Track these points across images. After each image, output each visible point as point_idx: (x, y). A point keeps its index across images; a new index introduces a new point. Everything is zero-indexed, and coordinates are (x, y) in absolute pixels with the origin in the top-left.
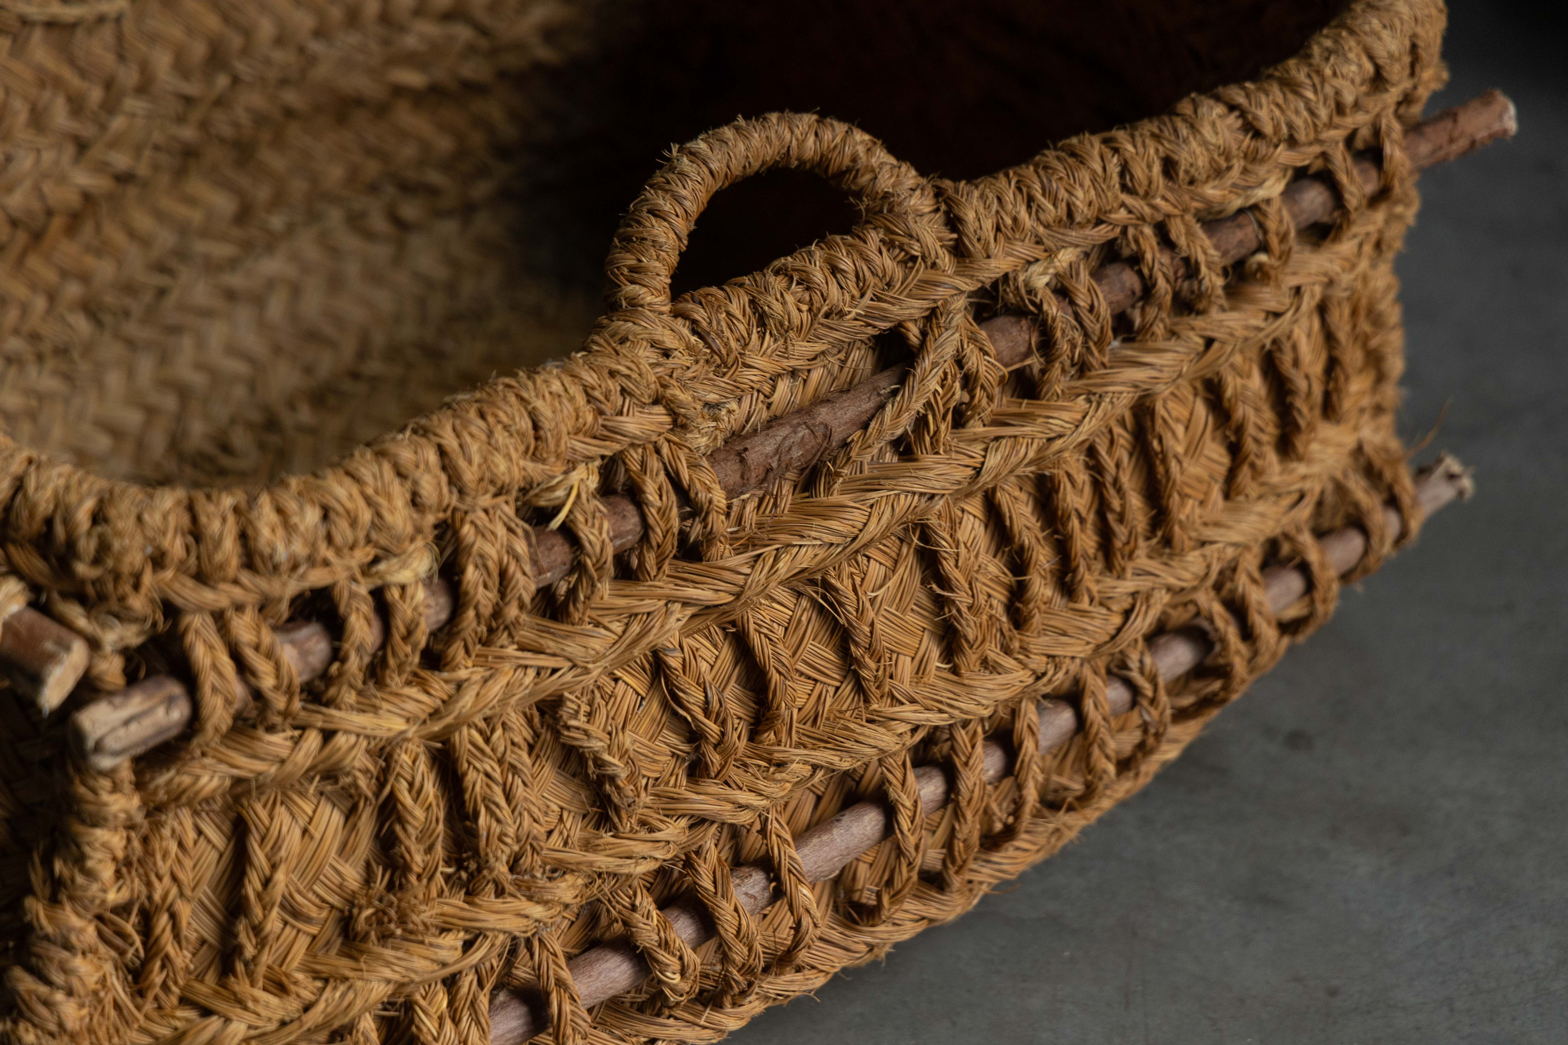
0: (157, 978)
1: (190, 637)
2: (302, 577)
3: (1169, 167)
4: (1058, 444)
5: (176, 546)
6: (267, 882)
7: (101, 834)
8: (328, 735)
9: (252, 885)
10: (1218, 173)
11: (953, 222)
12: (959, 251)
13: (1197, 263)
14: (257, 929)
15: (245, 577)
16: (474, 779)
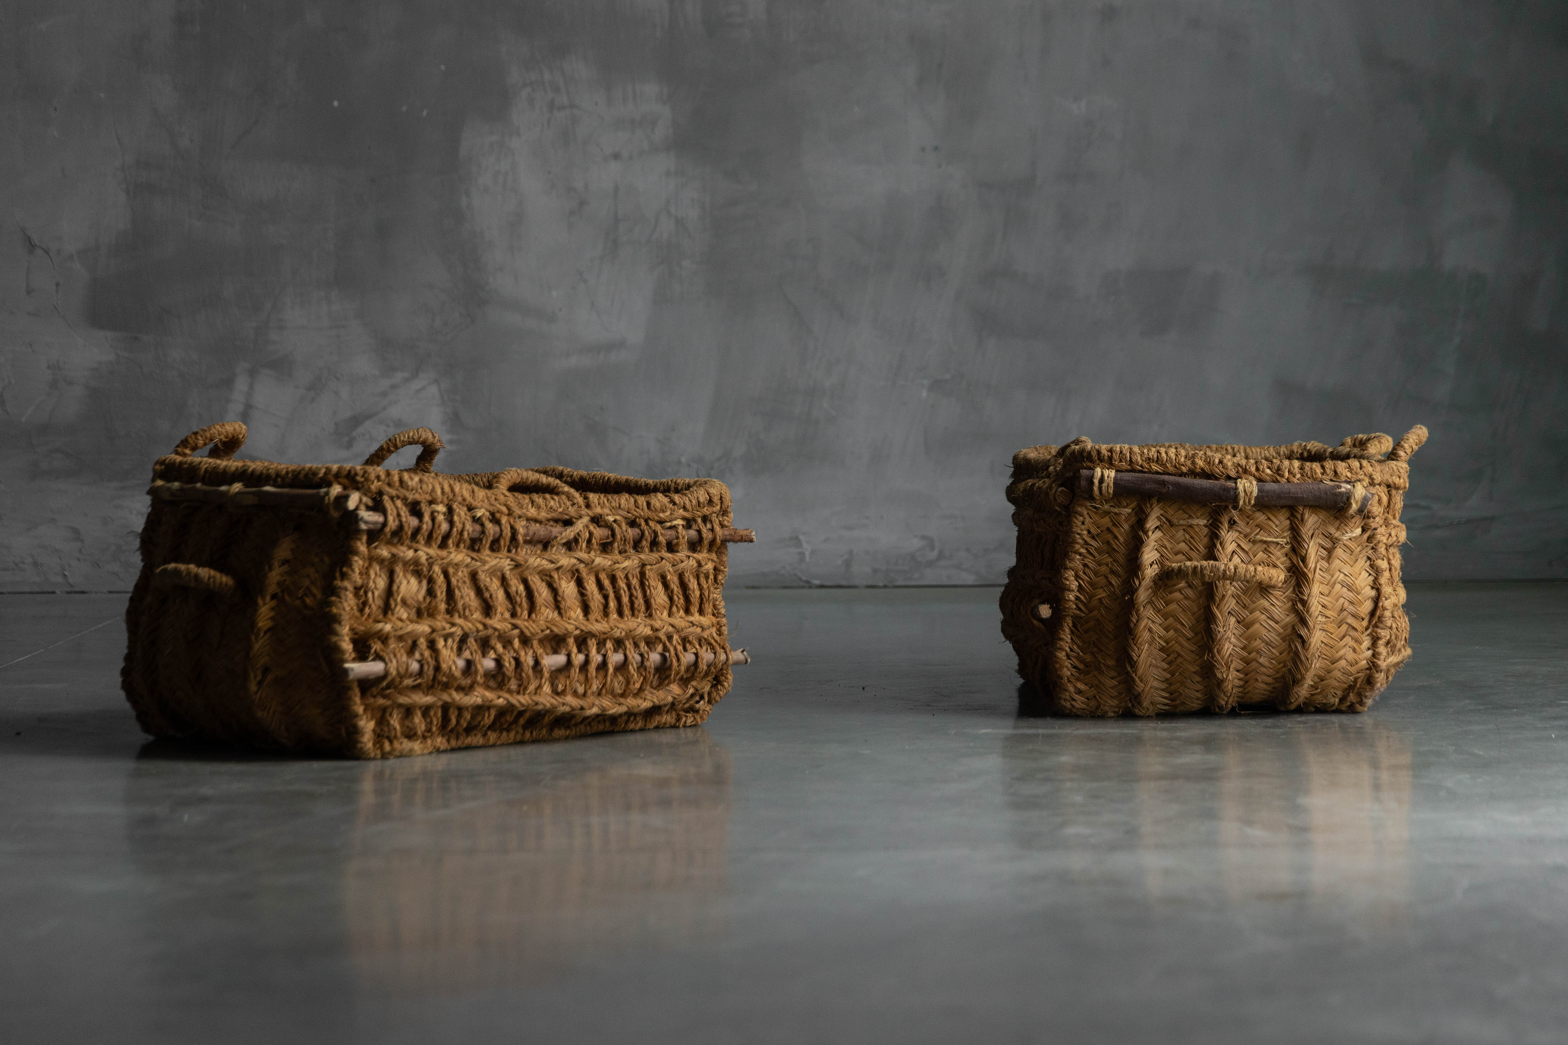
0: (367, 610)
1: (385, 502)
2: (414, 494)
3: (648, 504)
4: (617, 566)
5: (383, 477)
6: (399, 587)
7: (356, 558)
8: (416, 551)
9: (395, 588)
10: (663, 512)
11: (586, 498)
12: (588, 506)
13: (657, 532)
14: (395, 600)
15: (400, 489)
16: (454, 581)
